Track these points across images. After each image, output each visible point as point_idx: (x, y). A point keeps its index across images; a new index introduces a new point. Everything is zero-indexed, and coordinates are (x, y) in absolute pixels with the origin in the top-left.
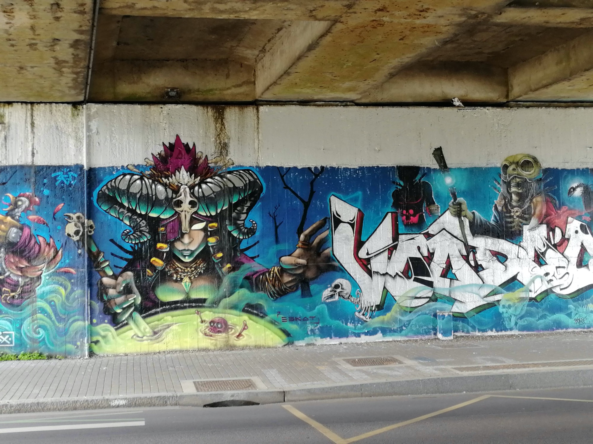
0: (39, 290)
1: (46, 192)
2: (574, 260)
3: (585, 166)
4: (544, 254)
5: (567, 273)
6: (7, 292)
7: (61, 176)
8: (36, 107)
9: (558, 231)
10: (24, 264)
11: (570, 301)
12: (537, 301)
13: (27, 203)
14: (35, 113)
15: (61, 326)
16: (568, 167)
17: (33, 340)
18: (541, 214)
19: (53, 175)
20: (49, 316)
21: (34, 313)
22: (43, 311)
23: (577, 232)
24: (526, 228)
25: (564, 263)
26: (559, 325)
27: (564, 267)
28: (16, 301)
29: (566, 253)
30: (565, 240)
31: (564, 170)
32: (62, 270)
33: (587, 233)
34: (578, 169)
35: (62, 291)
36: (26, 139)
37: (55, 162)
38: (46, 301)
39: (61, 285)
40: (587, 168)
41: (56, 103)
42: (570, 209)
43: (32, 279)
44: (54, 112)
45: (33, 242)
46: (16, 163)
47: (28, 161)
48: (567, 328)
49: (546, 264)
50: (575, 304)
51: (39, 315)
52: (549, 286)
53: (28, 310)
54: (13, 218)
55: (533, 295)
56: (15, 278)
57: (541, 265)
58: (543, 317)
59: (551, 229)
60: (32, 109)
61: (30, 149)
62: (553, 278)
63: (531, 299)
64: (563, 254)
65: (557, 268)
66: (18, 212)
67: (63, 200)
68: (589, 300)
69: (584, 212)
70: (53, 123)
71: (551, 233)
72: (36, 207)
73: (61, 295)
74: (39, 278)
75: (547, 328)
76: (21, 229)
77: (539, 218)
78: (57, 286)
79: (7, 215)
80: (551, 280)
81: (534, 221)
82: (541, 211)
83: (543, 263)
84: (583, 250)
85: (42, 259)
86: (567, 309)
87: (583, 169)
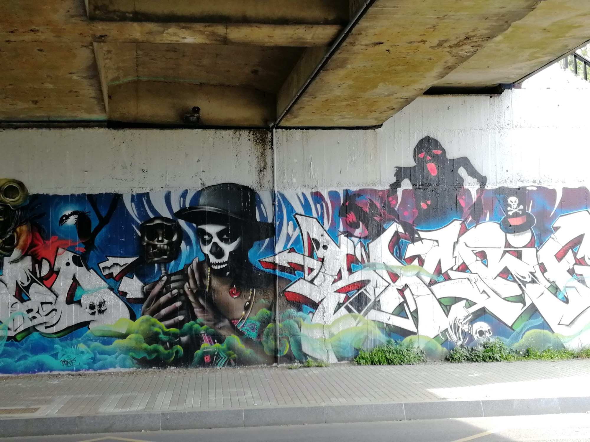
2: (64, 296)
3: (81, 192)
4: (27, 288)
5: (55, 310)
9: (45, 262)
11: (57, 340)
12: (16, 340)
16: (61, 192)
18: (25, 244)
23: (68, 264)
24: (6, 260)
25: (51, 298)
26: (41, 367)
27: (51, 303)
29: (55, 287)
30: (54, 273)
31: (55, 196)
33: (80, 265)
34: (73, 195)
40: (84, 195)
42: (60, 239)
48: (51, 371)
49: (30, 299)
50: (63, 343)
52: (30, 324)
55: (11, 334)
57: (22, 301)
58: (24, 357)
59: (37, 261)
62: (37, 315)
63: (9, 338)
64: (50, 289)
65: (42, 303)
68: (80, 339)
69: (78, 241)
71: (37, 266)
75: (28, 370)
77: (23, 249)
80: (34, 318)
81: (16, 253)
82: (26, 240)
83: (25, 298)
84: (75, 284)
86: (53, 349)
87: (79, 195)
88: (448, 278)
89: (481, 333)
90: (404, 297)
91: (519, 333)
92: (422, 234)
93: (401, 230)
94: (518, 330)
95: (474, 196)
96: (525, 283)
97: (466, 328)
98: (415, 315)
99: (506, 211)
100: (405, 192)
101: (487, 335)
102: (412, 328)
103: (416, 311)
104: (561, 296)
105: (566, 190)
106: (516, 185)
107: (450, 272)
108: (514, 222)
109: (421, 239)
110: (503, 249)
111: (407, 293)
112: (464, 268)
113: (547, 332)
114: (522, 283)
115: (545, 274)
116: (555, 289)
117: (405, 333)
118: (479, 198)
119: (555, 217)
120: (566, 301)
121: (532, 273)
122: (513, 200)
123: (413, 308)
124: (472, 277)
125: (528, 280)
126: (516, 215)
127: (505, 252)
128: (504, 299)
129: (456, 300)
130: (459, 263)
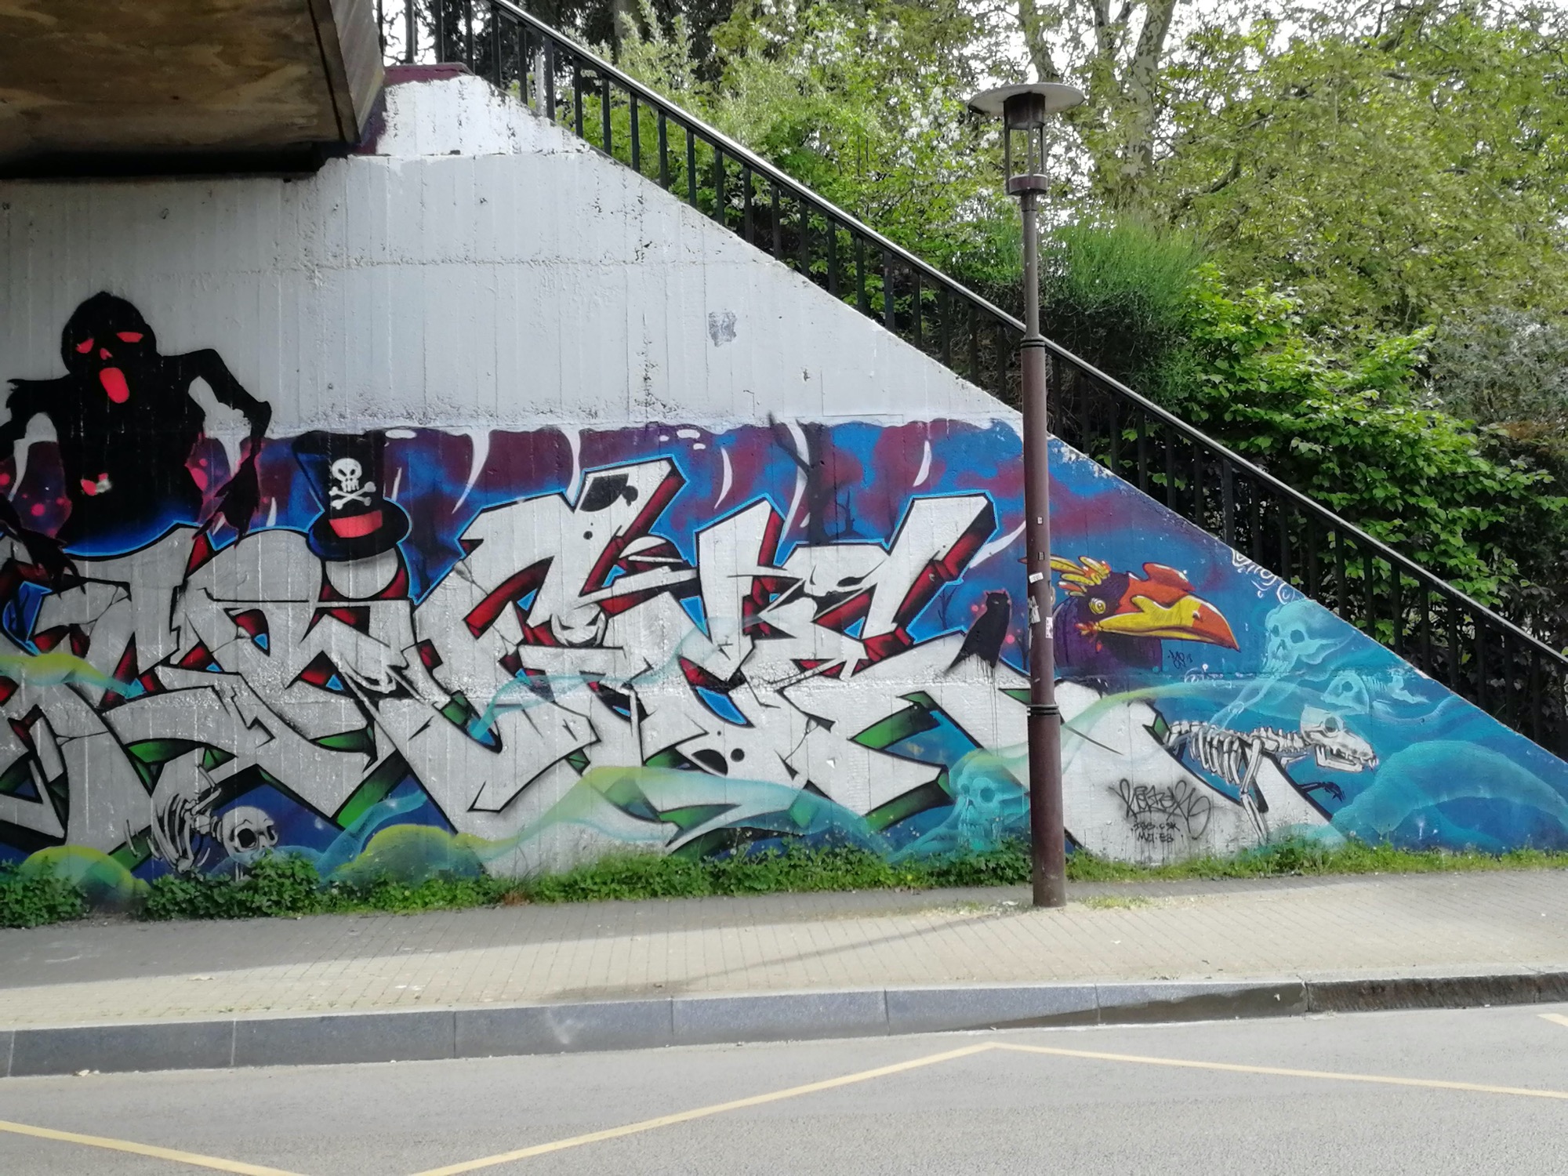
88: (154, 687)
89: (247, 838)
90: (29, 742)
91: (355, 836)
92: (86, 569)
94: (351, 822)
95: (235, 459)
96: (376, 697)
97: (203, 823)
98: (60, 794)
99: (327, 500)
100: (36, 450)
101: (264, 841)
102: (54, 828)
103: (63, 779)
104: (479, 731)
105: (500, 440)
106: (357, 425)
107: (161, 671)
108: (351, 528)
109: (79, 581)
110: (314, 604)
111: (38, 730)
112: (201, 659)
113: (435, 830)
114: (365, 697)
115: (438, 673)
116: (461, 712)
117: (35, 840)
118: (247, 465)
119: (468, 513)
120: (495, 744)
121: (397, 669)
122: (346, 468)
123: (53, 771)
124: (225, 683)
125: (385, 687)
126: (352, 509)
127: (320, 613)
128: (314, 741)
129: (179, 747)
130: (188, 643)
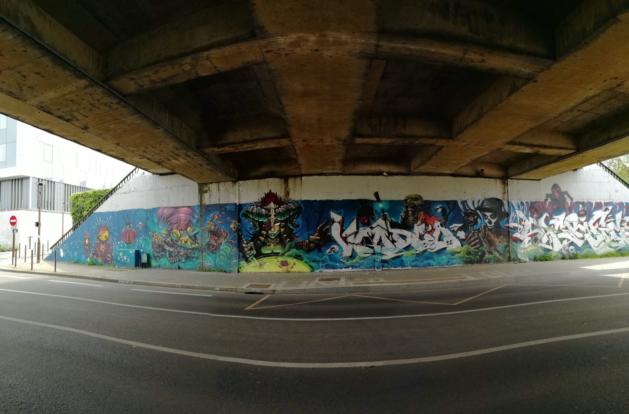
0: (221, 248)
1: (223, 213)
2: (437, 238)
3: (443, 200)
4: (423, 235)
5: (434, 243)
6: (211, 248)
7: (228, 207)
8: (220, 183)
9: (430, 226)
10: (216, 238)
11: (435, 255)
12: (420, 255)
13: (217, 217)
14: (220, 186)
15: (229, 261)
16: (435, 200)
17: (219, 265)
18: (422, 219)
19: (226, 207)
20: (225, 257)
21: (220, 256)
22: (223, 255)
23: (438, 226)
24: (415, 225)
25: (432, 239)
26: (429, 265)
27: (432, 241)
28: (214, 251)
29: (434, 235)
30: (433, 230)
31: (433, 201)
32: (229, 241)
33: (443, 227)
34: (440, 201)
35: (229, 248)
36: (217, 195)
37: (226, 203)
38: (224, 251)
39: (229, 246)
40: (444, 201)
41: (227, 181)
42: (436, 217)
43: (219, 244)
44: (226, 184)
45: (219, 231)
46: (213, 203)
47: (217, 202)
48: (433, 266)
49: (424, 239)
50: (437, 256)
51: (221, 256)
52: (425, 249)
53: (218, 254)
54: (213, 222)
55: (418, 252)
56: (214, 243)
57: (422, 240)
58: (423, 261)
59: (427, 225)
60: (219, 184)
61: (218, 198)
62: (427, 245)
63: (417, 254)
64: (432, 235)
65: (429, 241)
66: (214, 220)
67: (229, 216)
68: (443, 254)
69: (442, 218)
70: (226, 189)
71: (427, 227)
72: (220, 219)
73: (229, 250)
74: (221, 243)
75: (424, 266)
76: (215, 226)
77: (421, 221)
78: (227, 247)
79: (211, 221)
80: (426, 246)
81: (419, 222)
82: (422, 218)
83: (423, 239)
84: (441, 234)
85: (222, 237)
86: (433, 258)
87: (442, 201)
88: (562, 232)
89: (572, 250)
90: (549, 238)
91: (583, 250)
92: (554, 217)
93: (548, 215)
94: (582, 248)
95: (569, 204)
96: (584, 233)
97: (567, 248)
98: (552, 244)
99: (579, 209)
100: (549, 202)
101: (574, 250)
102: (552, 249)
103: (553, 243)
104: (595, 238)
105: (596, 203)
106: (581, 201)
107: (562, 230)
108: (581, 213)
109: (554, 218)
110: (578, 222)
111: (550, 237)
112: (566, 228)
113: (591, 249)
114: (583, 233)
115: (590, 230)
116: (593, 235)
117: (549, 250)
118: (571, 205)
119: (593, 212)
120: (596, 239)
121: (586, 230)
122: (581, 206)
123: (551, 242)
124: (569, 231)
125: (585, 232)
126: (581, 210)
127: (578, 223)
128: (579, 238)
129: (564, 239)
130: (565, 226)
